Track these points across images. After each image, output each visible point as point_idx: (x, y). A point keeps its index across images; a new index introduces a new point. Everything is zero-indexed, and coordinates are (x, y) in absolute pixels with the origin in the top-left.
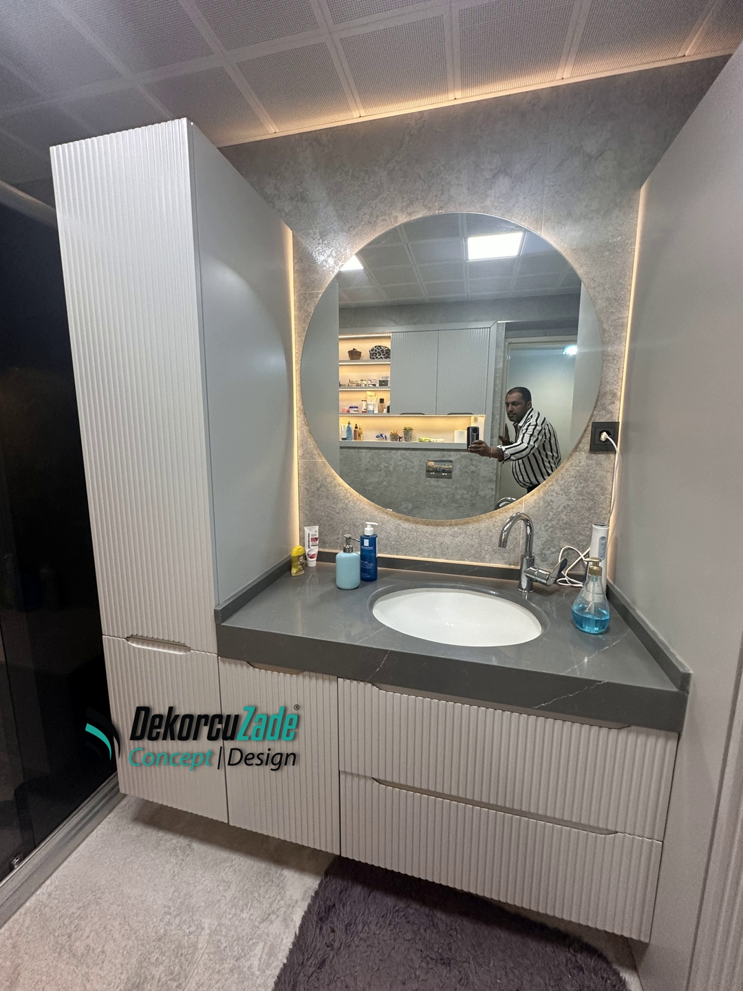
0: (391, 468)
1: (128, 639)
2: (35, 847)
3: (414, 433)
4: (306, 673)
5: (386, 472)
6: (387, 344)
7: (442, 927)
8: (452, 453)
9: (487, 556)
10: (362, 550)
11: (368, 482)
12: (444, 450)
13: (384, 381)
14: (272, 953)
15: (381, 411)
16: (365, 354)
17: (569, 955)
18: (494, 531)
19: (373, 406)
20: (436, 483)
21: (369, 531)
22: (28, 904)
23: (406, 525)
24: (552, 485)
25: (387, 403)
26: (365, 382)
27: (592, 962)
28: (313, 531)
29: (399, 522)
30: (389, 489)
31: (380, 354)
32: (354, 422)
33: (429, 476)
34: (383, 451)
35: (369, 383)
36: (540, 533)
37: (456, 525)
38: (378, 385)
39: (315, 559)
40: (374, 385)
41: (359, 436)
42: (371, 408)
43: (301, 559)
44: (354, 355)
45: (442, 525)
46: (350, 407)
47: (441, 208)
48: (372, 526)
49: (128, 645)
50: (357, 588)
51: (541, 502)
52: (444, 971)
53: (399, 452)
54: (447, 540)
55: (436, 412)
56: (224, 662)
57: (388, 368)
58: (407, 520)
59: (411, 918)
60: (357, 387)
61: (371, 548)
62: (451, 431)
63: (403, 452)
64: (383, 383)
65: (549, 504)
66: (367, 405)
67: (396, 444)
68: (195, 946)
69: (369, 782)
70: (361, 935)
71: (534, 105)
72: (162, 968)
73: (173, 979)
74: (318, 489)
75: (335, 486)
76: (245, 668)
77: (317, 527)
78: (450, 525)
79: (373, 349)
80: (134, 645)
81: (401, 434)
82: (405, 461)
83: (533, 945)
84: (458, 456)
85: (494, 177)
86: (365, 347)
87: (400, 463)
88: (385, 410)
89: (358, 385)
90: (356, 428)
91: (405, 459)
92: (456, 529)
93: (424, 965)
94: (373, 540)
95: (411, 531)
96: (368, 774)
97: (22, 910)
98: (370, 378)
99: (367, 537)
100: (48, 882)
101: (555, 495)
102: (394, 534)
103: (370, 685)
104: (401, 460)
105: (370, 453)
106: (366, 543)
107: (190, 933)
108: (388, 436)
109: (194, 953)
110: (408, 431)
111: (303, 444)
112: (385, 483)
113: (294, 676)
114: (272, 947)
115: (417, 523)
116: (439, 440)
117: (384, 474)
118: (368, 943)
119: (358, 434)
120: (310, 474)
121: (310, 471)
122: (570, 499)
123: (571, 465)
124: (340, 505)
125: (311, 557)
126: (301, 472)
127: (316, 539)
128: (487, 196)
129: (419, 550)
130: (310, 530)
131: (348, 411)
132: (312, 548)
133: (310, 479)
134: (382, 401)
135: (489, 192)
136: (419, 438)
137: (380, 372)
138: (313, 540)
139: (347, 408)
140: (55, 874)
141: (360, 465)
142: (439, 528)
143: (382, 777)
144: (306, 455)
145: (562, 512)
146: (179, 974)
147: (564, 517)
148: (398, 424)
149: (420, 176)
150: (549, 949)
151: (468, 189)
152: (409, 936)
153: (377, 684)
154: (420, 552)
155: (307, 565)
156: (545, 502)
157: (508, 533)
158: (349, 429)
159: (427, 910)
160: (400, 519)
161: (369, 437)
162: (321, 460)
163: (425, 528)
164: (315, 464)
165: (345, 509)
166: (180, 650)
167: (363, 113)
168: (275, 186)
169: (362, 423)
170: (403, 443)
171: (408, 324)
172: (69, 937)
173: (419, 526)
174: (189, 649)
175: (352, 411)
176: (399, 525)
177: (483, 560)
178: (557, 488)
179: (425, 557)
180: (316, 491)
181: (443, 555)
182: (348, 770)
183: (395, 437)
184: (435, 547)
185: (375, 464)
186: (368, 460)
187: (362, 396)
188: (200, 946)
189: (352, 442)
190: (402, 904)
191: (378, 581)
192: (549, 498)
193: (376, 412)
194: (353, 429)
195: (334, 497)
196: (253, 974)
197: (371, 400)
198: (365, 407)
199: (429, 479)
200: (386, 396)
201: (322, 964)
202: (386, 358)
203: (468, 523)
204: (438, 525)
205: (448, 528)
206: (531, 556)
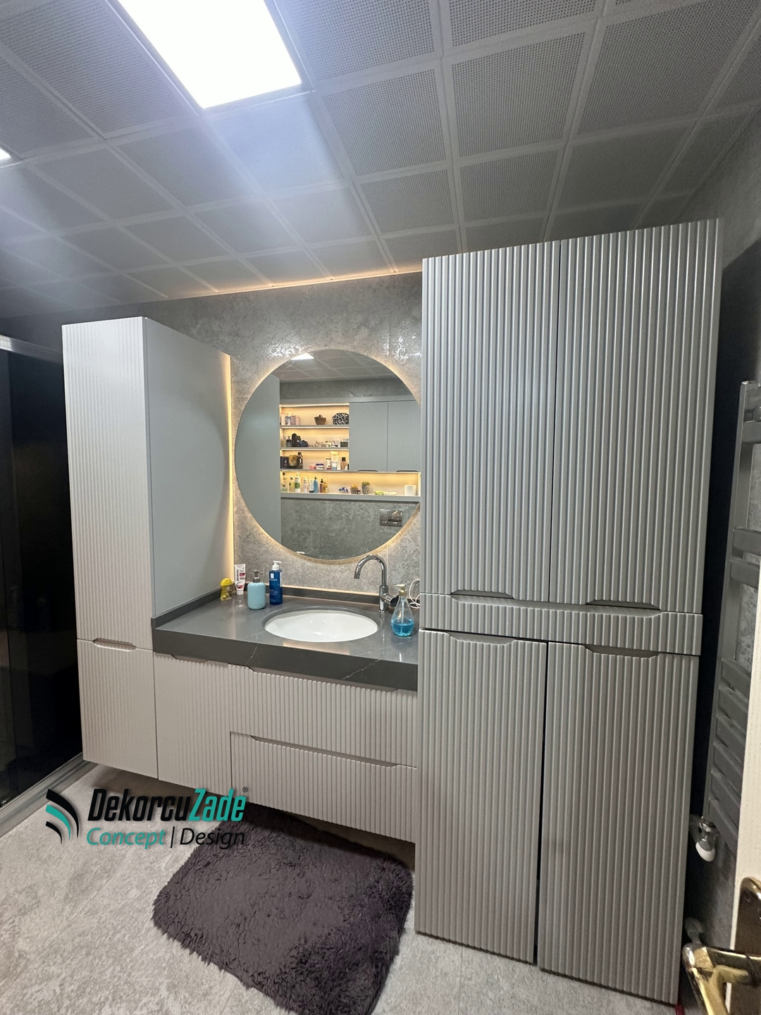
0: (351, 518)
1: (94, 641)
2: (19, 794)
3: (370, 487)
4: (209, 661)
5: (346, 520)
6: (346, 411)
7: (298, 848)
8: (402, 505)
9: (365, 587)
10: (271, 582)
11: (331, 529)
12: (395, 502)
13: (344, 443)
14: (176, 860)
15: (342, 468)
16: (329, 419)
17: (379, 863)
18: (369, 568)
19: (336, 464)
20: (389, 531)
21: (275, 568)
22: (10, 833)
23: (309, 564)
24: (406, 535)
25: (348, 461)
26: (330, 444)
27: (393, 866)
28: (243, 568)
29: (304, 561)
30: (349, 535)
31: (341, 420)
32: (320, 477)
33: (382, 524)
34: (343, 503)
35: (333, 444)
36: (400, 569)
37: (343, 564)
38: (339, 446)
39: (243, 589)
40: (337, 446)
41: (324, 489)
42: (334, 465)
43: (228, 589)
44: (320, 421)
45: (334, 564)
46: (317, 465)
47: (326, 345)
48: (278, 564)
49: (95, 646)
50: (263, 608)
51: (399, 548)
52: (289, 869)
53: (358, 503)
54: (338, 575)
55: (387, 470)
56: (157, 656)
57: (348, 431)
58: (309, 560)
59: (278, 843)
60: (323, 447)
61: (276, 580)
62: (402, 485)
63: (361, 503)
64: (344, 445)
65: (404, 548)
66: (331, 463)
67: (355, 496)
68: (124, 856)
69: (249, 739)
70: (241, 851)
71: (380, 285)
72: (99, 866)
73: (106, 873)
74: (248, 537)
75: (260, 535)
76: (170, 659)
77: (245, 565)
78: (339, 564)
79: (335, 417)
80: (99, 646)
81: (360, 488)
82: (362, 511)
83: (357, 857)
84: (407, 508)
85: (358, 328)
86: (329, 414)
87: (358, 513)
88: (346, 467)
89: (324, 446)
90: (322, 482)
91: (362, 509)
92: (343, 567)
93: (277, 866)
94: (277, 574)
95: (312, 568)
96: (248, 734)
97: (6, 836)
98: (334, 440)
99: (273, 572)
100: (26, 821)
101: (408, 542)
102: (301, 570)
103: (247, 668)
104: (359, 511)
105: (332, 504)
106: (272, 576)
107: (122, 849)
108: (349, 490)
109: (122, 860)
110: (365, 485)
111: (237, 504)
112: (346, 530)
113: (202, 664)
114: (177, 857)
115: (317, 562)
116: (391, 493)
117: (345, 523)
118: (243, 855)
119: (323, 488)
120: (241, 525)
121: (242, 523)
122: (418, 545)
123: (417, 520)
124: (263, 549)
125: (239, 588)
126: (235, 523)
127: (244, 574)
128: (355, 339)
129: (318, 582)
130: (239, 567)
131: (315, 468)
132: (240, 580)
133: (242, 529)
134: (344, 459)
135: (355, 337)
136: (376, 492)
137: (341, 435)
138: (241, 574)
139: (314, 465)
140: (32, 816)
141: (325, 514)
142: (332, 566)
143: (257, 735)
144: (239, 511)
145: (413, 554)
146: (110, 870)
147: (415, 558)
148: (359, 479)
149: (312, 325)
150: (368, 860)
151: (343, 334)
152: (274, 852)
153: (253, 668)
154: (319, 584)
155: (236, 594)
156: (401, 547)
157: (361, 568)
158: (315, 483)
159: (291, 838)
160: (305, 559)
161: (333, 491)
162: (249, 515)
163: (322, 566)
164: (245, 518)
165: (267, 551)
166: (129, 649)
167: (274, 285)
168: (219, 325)
169: (327, 478)
170: (361, 496)
171: (364, 396)
172: (38, 850)
173: (318, 565)
174: (134, 647)
175: (318, 468)
176: (304, 563)
177: (362, 590)
178: (409, 537)
179: (322, 588)
180: (246, 540)
181: (335, 586)
182: (235, 731)
183: (355, 490)
184: (329, 580)
185: (337, 514)
186: (331, 510)
187: (326, 455)
188: (127, 856)
189: (318, 494)
190: (274, 835)
191: (283, 604)
192: (404, 544)
193: (339, 468)
194: (319, 483)
195: (258, 543)
196: (160, 871)
197: (335, 458)
198: (329, 465)
199: (382, 527)
200: (346, 455)
201: (208, 863)
202: (347, 423)
203: (351, 562)
204: (331, 564)
205: (337, 566)
206: (386, 586)
